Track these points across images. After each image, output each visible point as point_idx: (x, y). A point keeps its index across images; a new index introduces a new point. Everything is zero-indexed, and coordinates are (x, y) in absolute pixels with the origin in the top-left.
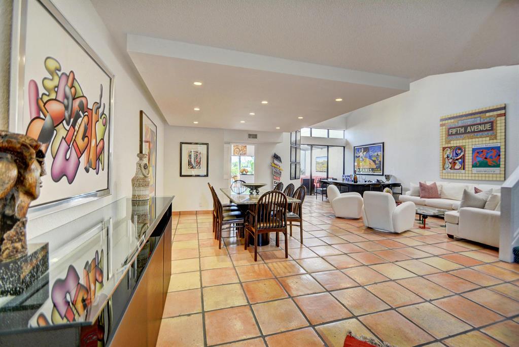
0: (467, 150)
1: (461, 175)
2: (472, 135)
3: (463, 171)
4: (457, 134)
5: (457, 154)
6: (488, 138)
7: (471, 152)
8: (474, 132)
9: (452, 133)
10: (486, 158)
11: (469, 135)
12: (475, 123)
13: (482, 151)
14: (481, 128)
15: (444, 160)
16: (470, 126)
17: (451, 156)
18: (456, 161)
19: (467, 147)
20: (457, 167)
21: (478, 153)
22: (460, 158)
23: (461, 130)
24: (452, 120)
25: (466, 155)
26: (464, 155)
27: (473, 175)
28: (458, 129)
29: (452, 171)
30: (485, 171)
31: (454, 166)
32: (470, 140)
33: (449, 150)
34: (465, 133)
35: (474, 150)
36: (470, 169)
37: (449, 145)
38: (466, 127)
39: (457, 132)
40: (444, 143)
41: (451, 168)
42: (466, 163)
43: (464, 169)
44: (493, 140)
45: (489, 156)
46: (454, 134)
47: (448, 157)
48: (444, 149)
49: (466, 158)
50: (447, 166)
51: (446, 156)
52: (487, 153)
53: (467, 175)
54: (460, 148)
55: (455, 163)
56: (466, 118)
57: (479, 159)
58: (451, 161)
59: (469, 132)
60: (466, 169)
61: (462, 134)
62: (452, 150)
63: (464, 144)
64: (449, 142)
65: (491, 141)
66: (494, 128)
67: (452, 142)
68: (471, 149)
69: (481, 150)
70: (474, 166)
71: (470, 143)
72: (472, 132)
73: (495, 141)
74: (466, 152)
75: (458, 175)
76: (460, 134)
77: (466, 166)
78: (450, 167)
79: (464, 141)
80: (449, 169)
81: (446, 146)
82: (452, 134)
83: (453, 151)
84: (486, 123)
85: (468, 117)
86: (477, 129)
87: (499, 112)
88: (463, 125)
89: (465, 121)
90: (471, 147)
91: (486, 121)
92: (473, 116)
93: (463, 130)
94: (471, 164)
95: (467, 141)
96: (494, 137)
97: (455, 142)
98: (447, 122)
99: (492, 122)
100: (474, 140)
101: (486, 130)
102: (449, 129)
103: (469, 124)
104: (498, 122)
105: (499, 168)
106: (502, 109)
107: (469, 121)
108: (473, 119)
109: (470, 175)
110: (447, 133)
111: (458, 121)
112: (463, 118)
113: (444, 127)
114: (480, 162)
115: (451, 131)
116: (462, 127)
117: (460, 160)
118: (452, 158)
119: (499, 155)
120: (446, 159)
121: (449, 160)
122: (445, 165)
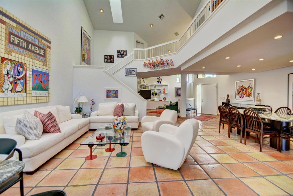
0: (28, 69)
1: (22, 99)
2: (32, 54)
3: (24, 94)
4: (18, 45)
6: (42, 64)
7: (31, 73)
8: (34, 52)
9: (13, 41)
11: (30, 53)
12: (34, 43)
14: (38, 51)
15: (2, 76)
16: (31, 43)
17: (12, 73)
18: (18, 82)
19: (28, 66)
20: (19, 89)
22: (22, 78)
23: (23, 44)
24: (15, 25)
25: (28, 75)
26: (25, 75)
27: (33, 98)
28: (21, 40)
29: (13, 94)
30: (41, 94)
32: (31, 60)
33: (10, 63)
34: (27, 49)
35: (33, 71)
36: (31, 92)
37: (10, 57)
38: (28, 43)
39: (19, 43)
40: (3, 51)
41: (11, 91)
42: (28, 85)
43: (25, 92)
46: (15, 45)
47: (8, 74)
48: (3, 60)
49: (28, 79)
50: (6, 86)
51: (5, 72)
53: (28, 98)
54: (21, 65)
55: (16, 84)
56: (27, 32)
58: (11, 79)
59: (29, 50)
60: (27, 92)
61: (23, 48)
63: (26, 62)
64: (10, 52)
65: (44, 67)
66: (46, 56)
67: (13, 54)
69: (39, 74)
70: (34, 89)
71: (31, 63)
72: (32, 51)
73: (46, 68)
75: (19, 99)
76: (21, 47)
77: (28, 89)
78: (10, 88)
79: (26, 58)
81: (6, 56)
82: (13, 43)
83: (15, 67)
84: (42, 48)
85: (30, 33)
86: (36, 51)
87: (48, 44)
88: (25, 38)
89: (27, 35)
90: (31, 67)
91: (41, 46)
92: (33, 35)
93: (25, 44)
94: (31, 86)
95: (28, 59)
96: (46, 64)
97: (17, 55)
98: (8, 21)
99: (44, 50)
100: (34, 60)
101: (41, 55)
102: (11, 34)
103: (30, 41)
104: (48, 52)
105: (48, 91)
106: (50, 42)
107: (31, 38)
108: (33, 38)
109: (30, 98)
110: (8, 37)
111: (21, 30)
112: (25, 30)
113: (4, 26)
114: (38, 85)
115: (13, 38)
116: (25, 40)
117: (22, 81)
118: (14, 76)
119: (48, 81)
120: (6, 76)
121: (9, 78)
122: (4, 85)
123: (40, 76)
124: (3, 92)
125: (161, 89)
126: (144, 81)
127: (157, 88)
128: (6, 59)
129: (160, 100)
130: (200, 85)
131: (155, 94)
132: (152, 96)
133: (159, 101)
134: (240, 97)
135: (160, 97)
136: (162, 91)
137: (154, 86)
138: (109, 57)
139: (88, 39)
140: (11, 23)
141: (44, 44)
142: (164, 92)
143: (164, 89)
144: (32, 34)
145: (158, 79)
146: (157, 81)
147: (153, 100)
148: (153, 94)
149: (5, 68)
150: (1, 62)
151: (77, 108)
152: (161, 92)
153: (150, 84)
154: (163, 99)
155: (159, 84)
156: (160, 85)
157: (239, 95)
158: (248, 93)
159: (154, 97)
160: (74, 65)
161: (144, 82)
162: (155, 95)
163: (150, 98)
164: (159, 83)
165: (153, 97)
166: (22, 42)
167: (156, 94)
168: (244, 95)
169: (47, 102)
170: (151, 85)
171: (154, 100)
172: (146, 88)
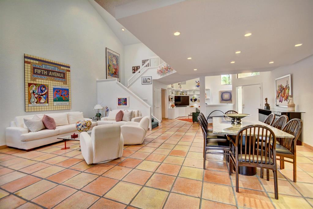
0: (49, 88)
1: (45, 107)
2: (53, 78)
3: (47, 104)
4: (41, 74)
5: (42, 91)
6: (62, 83)
7: (52, 90)
8: (54, 76)
9: (37, 72)
10: (62, 96)
11: (50, 78)
12: (54, 70)
13: (59, 91)
14: (58, 75)
15: (30, 94)
16: (52, 71)
17: (36, 92)
18: (41, 97)
19: (49, 86)
20: (42, 101)
21: (57, 91)
22: (45, 94)
23: (45, 72)
24: (37, 62)
25: (49, 92)
27: (54, 107)
28: (43, 71)
29: (38, 105)
30: (61, 104)
31: (40, 101)
32: (52, 82)
33: (35, 86)
34: (48, 75)
35: (54, 89)
36: (52, 103)
37: (35, 82)
38: (48, 71)
40: (29, 79)
41: (36, 102)
42: (49, 99)
43: (48, 103)
44: (65, 84)
45: (63, 94)
46: (39, 74)
47: (34, 92)
48: (30, 85)
49: (49, 94)
50: (33, 100)
51: (31, 92)
52: (62, 92)
53: (50, 107)
54: (44, 86)
55: (40, 98)
56: (48, 64)
57: (58, 96)
58: (36, 96)
59: (50, 76)
60: (50, 103)
61: (46, 75)
62: (37, 87)
63: (47, 84)
64: (35, 80)
65: (64, 85)
66: (65, 77)
67: (37, 80)
68: (53, 89)
70: (54, 101)
71: (52, 84)
72: (52, 76)
73: (66, 85)
74: (49, 90)
75: (43, 107)
76: (44, 75)
77: (49, 101)
78: (36, 101)
79: (47, 81)
80: (35, 103)
81: (32, 82)
82: (37, 74)
84: (61, 73)
85: (50, 64)
86: (56, 75)
87: (68, 69)
88: (46, 69)
89: (48, 66)
90: (52, 86)
91: (61, 71)
92: (53, 65)
93: (46, 72)
94: (52, 99)
95: (49, 82)
96: (65, 83)
97: (40, 80)
98: (32, 61)
99: (64, 73)
100: (54, 82)
101: (61, 78)
102: (34, 68)
103: (50, 69)
104: (67, 74)
105: (68, 102)
106: (69, 67)
107: (50, 68)
108: (53, 67)
109: (52, 107)
110: (32, 71)
111: (42, 64)
112: (46, 64)
113: (29, 65)
114: (58, 98)
115: (36, 70)
116: (45, 70)
117: (44, 96)
118: (38, 94)
119: (68, 94)
120: (32, 94)
121: (34, 95)
122: (31, 100)
123: (61, 92)
124: (31, 103)
126: (181, 87)
127: (196, 93)
128: (31, 84)
130: (241, 87)
131: (194, 100)
132: (190, 102)
134: (280, 102)
137: (193, 91)
138: (136, 68)
139: (114, 56)
140: (35, 61)
141: (63, 69)
144: (51, 65)
145: (197, 82)
146: (196, 86)
147: (192, 107)
148: (191, 100)
149: (31, 90)
150: (29, 86)
151: (97, 114)
153: (188, 90)
157: (279, 99)
158: (286, 95)
159: (194, 103)
160: (98, 80)
162: (194, 101)
163: (188, 105)
164: (198, 87)
165: (192, 103)
166: (44, 72)
167: (195, 100)
168: (283, 97)
169: (69, 109)
170: (190, 91)
172: (183, 93)
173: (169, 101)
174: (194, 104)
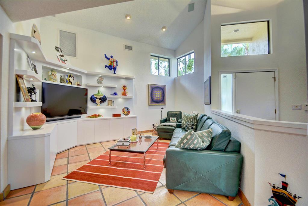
125: (116, 86)
126: (63, 58)
127: (106, 83)
129: (115, 115)
130: (230, 76)
131: (100, 99)
132: (90, 105)
133: (111, 117)
135: (115, 106)
136: (120, 93)
137: (97, 78)
142: (124, 94)
143: (124, 86)
145: (109, 59)
146: (106, 66)
147: (95, 116)
148: (93, 100)
152: (115, 94)
154: (123, 111)
155: (110, 73)
156: (115, 75)
159: (99, 106)
161: (64, 61)
162: (101, 102)
163: (85, 112)
164: (111, 69)
165: (94, 107)
167: (103, 100)
170: (88, 75)
171: (99, 116)
172: (71, 80)
173: (18, 100)
174: (99, 108)
